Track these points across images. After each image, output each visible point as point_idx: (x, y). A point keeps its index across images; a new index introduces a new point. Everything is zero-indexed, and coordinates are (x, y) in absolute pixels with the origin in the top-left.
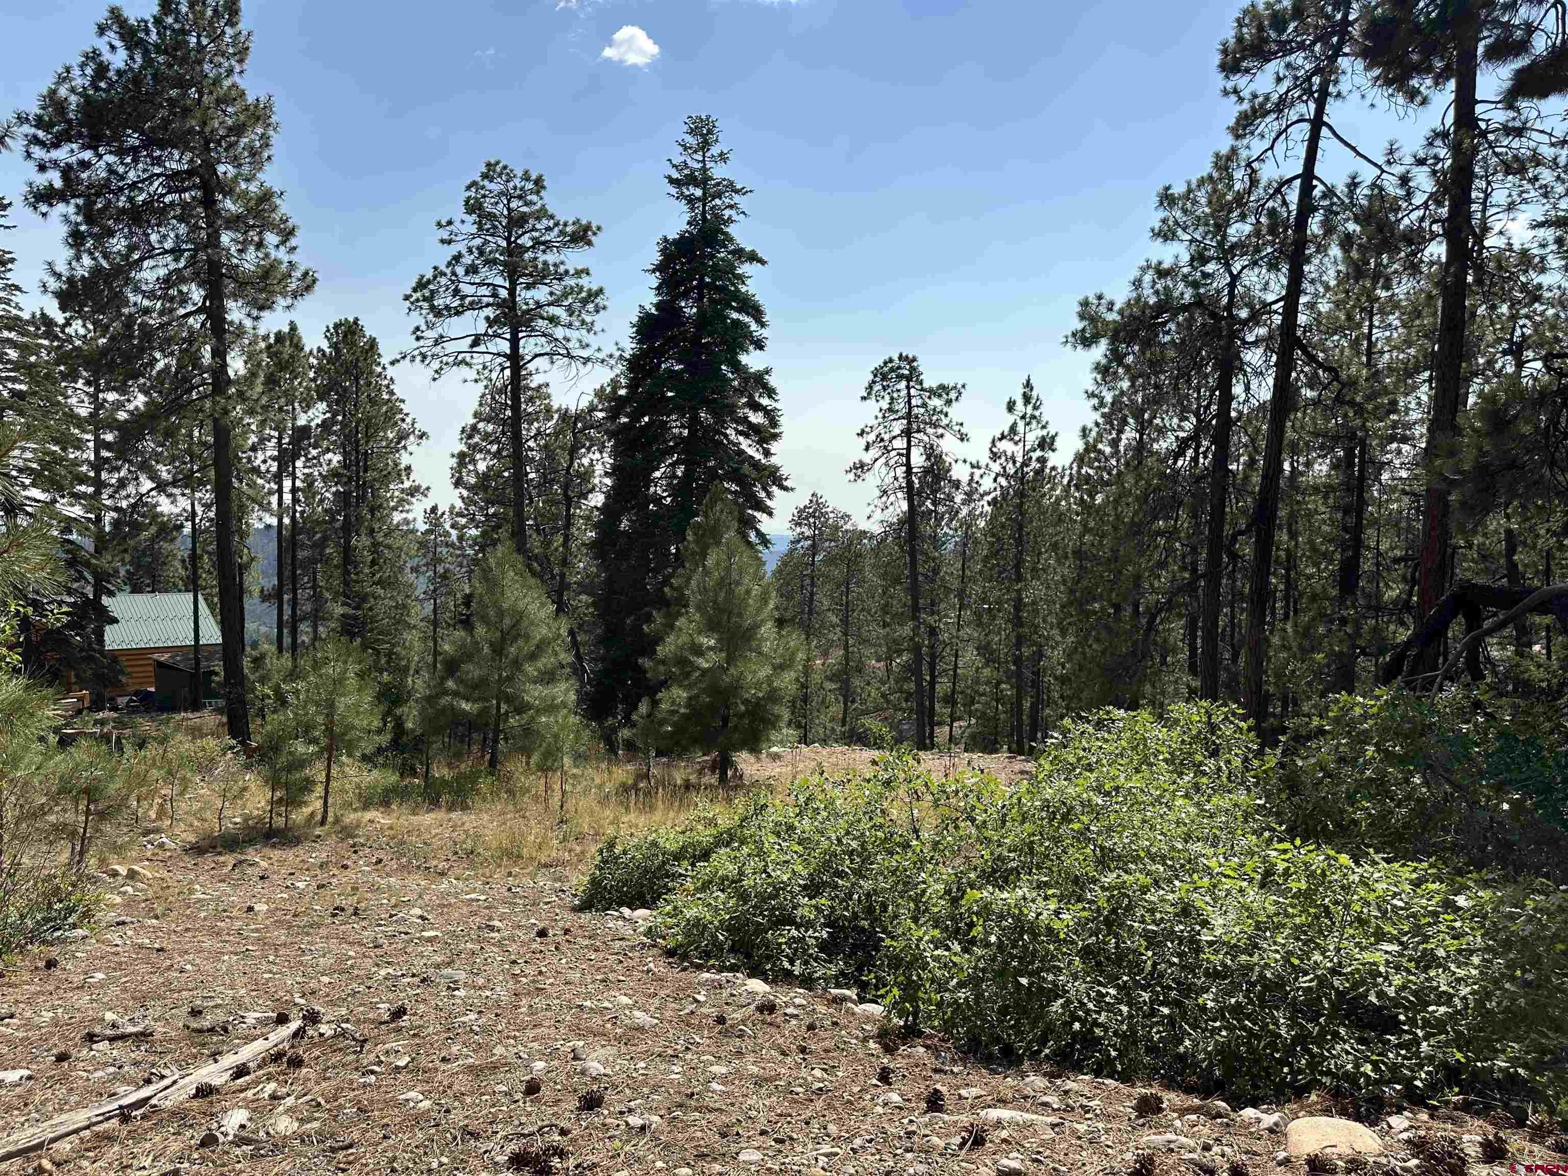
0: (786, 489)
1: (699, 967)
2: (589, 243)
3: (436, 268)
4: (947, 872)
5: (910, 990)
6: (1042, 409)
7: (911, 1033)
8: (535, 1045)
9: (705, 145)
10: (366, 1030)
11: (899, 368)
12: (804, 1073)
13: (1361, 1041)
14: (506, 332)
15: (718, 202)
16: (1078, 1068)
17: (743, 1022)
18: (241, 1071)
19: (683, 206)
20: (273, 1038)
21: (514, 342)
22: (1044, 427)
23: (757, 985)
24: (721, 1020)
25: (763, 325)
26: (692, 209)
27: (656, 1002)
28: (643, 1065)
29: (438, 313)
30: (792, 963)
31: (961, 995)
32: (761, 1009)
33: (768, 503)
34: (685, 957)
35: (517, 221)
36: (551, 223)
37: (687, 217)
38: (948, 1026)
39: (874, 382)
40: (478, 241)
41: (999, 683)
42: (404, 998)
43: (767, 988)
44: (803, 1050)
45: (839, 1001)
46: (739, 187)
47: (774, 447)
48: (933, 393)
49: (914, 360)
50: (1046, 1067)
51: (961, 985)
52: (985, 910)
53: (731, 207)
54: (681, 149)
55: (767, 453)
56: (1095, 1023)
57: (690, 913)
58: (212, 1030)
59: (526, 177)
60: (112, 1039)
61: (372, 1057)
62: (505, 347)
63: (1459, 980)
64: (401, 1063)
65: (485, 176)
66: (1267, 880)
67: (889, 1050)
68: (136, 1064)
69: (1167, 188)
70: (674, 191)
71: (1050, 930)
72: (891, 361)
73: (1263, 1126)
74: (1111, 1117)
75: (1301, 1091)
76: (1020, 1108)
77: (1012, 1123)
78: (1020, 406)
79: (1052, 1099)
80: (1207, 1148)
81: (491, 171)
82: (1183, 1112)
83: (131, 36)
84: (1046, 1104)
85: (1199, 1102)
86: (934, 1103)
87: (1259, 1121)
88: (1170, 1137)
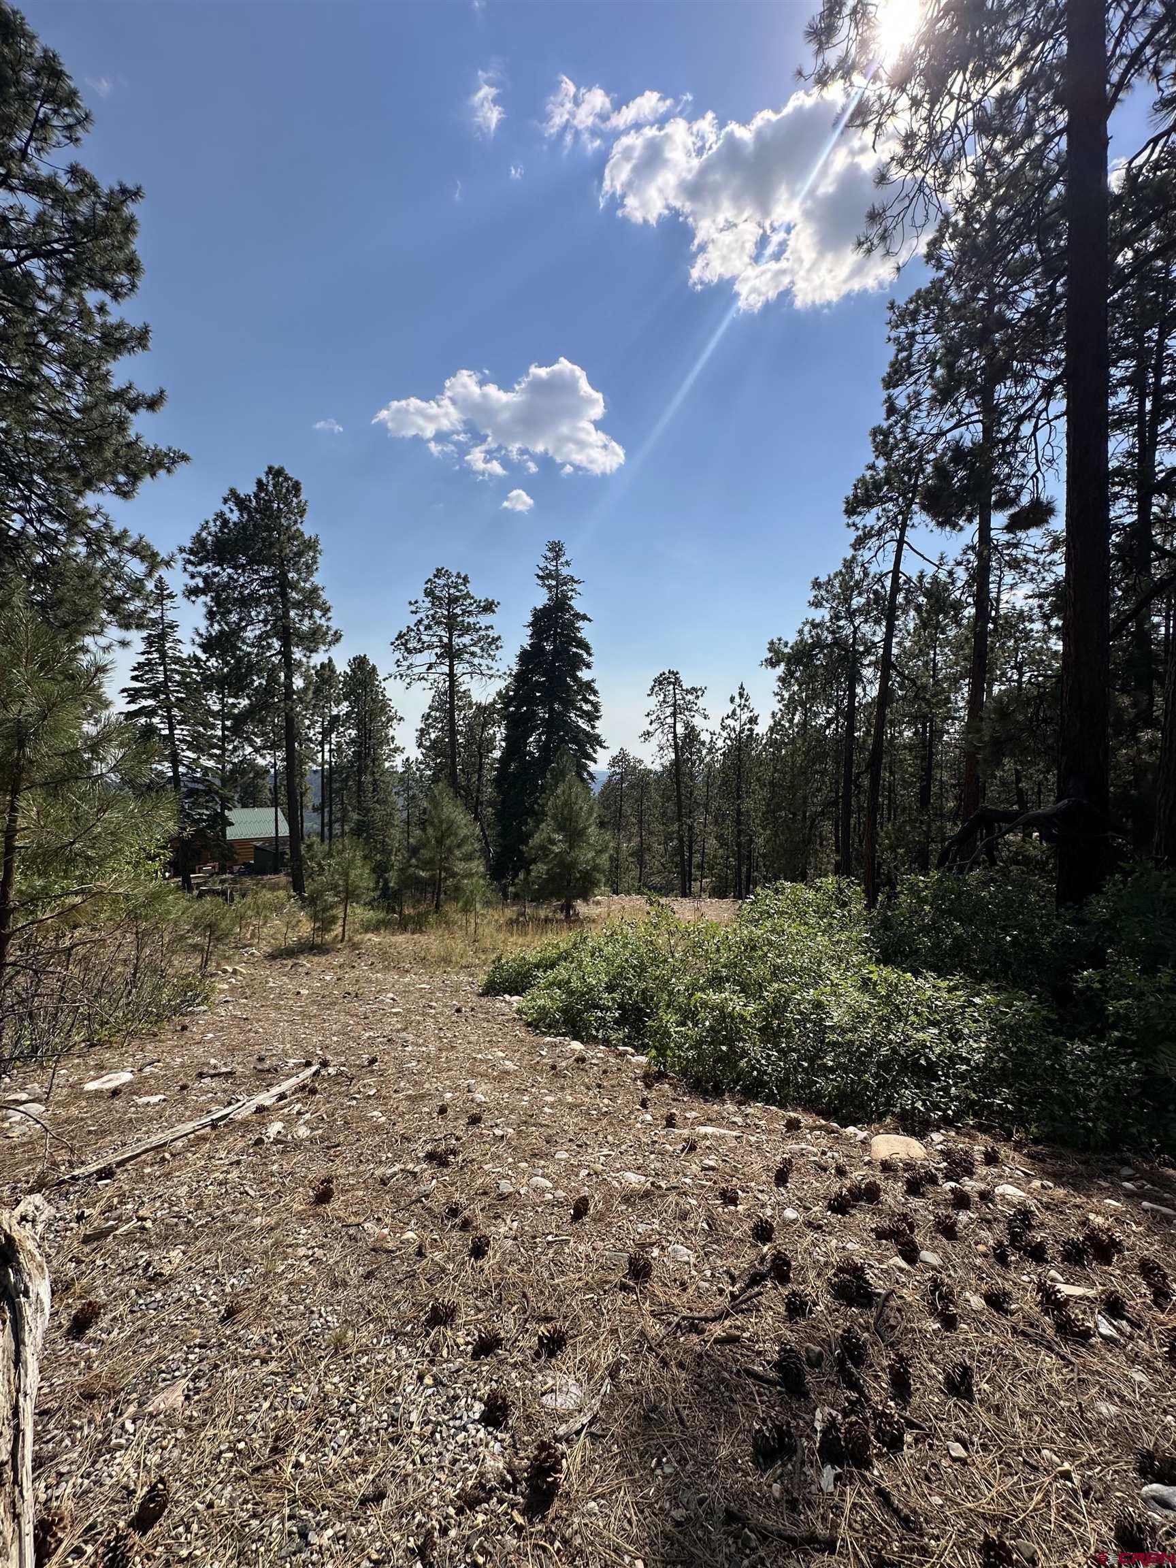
0: (604, 747)
1: (544, 1034)
2: (493, 612)
3: (408, 627)
4: (687, 979)
5: (661, 1050)
6: (750, 701)
7: (661, 1076)
8: (448, 1083)
9: (557, 558)
10: (354, 1070)
11: (669, 678)
12: (598, 1101)
13: (917, 1086)
14: (447, 661)
15: (564, 588)
16: (756, 1098)
17: (566, 1068)
18: (282, 1097)
19: (545, 590)
20: (302, 1076)
21: (451, 667)
22: (751, 711)
23: (577, 1045)
24: (554, 1067)
25: (590, 655)
26: (550, 592)
27: (518, 1055)
28: (506, 1095)
29: (409, 651)
30: (597, 1031)
31: (690, 1054)
32: (577, 1060)
33: (594, 755)
34: (537, 1027)
35: (453, 600)
36: (472, 601)
37: (547, 596)
38: (684, 1072)
39: (654, 686)
40: (432, 612)
41: (728, 857)
42: (375, 1052)
43: (582, 1047)
44: (599, 1086)
45: (623, 1055)
46: (576, 579)
47: (597, 723)
48: (688, 692)
49: (677, 673)
50: (738, 1097)
51: (691, 1048)
52: (704, 1004)
53: (572, 590)
54: (544, 559)
55: (593, 727)
56: (765, 1072)
57: (541, 1002)
58: (268, 1071)
59: (458, 576)
60: (212, 1076)
61: (356, 1089)
62: (446, 669)
63: (974, 1050)
64: (371, 1093)
65: (435, 576)
66: (866, 985)
67: (648, 1086)
68: (225, 1091)
69: (817, 578)
70: (540, 583)
71: (742, 1017)
72: (664, 674)
73: (858, 1139)
74: (771, 1132)
75: (881, 1117)
76: (720, 1126)
77: (713, 1136)
78: (737, 699)
79: (739, 1120)
80: (824, 1153)
81: (439, 573)
82: (812, 1129)
83: (241, 503)
84: (734, 1123)
85: (823, 1122)
86: (670, 1122)
87: (856, 1135)
88: (803, 1146)
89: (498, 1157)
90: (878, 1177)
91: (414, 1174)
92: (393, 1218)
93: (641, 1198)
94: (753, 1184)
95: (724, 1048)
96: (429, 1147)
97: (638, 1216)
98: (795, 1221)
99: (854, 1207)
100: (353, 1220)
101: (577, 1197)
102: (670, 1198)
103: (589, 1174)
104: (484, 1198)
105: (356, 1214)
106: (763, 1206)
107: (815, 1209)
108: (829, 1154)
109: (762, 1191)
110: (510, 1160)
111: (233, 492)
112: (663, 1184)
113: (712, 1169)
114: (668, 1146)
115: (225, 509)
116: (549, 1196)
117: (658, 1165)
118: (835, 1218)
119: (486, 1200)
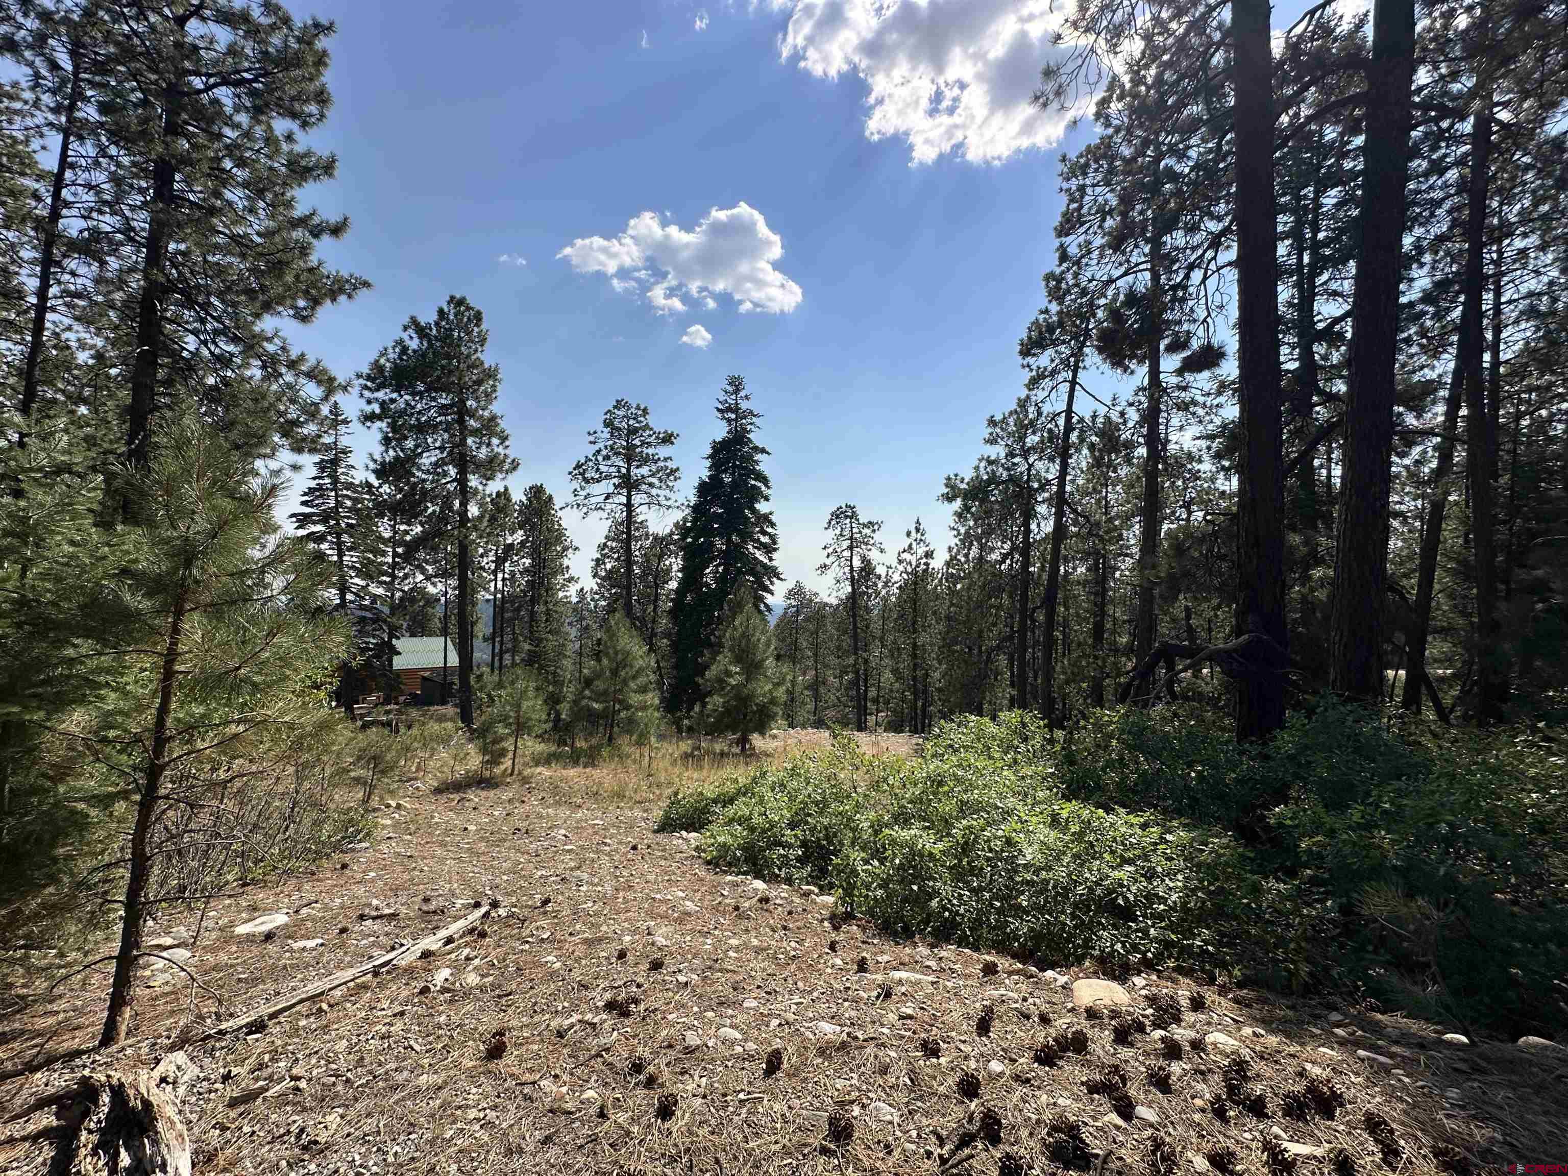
0: (781, 580)
1: (725, 872)
2: (672, 443)
3: (586, 457)
4: (872, 815)
5: (849, 891)
6: (926, 535)
7: (849, 917)
8: (626, 925)
9: (737, 391)
10: (526, 912)
11: (846, 512)
12: (785, 944)
13: (1115, 927)
14: (625, 492)
15: (744, 421)
16: (948, 941)
17: (750, 909)
18: (449, 940)
19: (724, 423)
20: (471, 918)
21: (629, 497)
22: (927, 546)
23: (759, 884)
24: (737, 908)
25: (769, 488)
26: (730, 425)
27: (698, 895)
28: (689, 938)
29: (587, 481)
30: (780, 869)
31: (879, 893)
32: (761, 901)
33: (771, 587)
34: (717, 865)
35: (632, 431)
36: (651, 433)
37: (726, 429)
38: (872, 913)
39: (831, 520)
40: (611, 442)
41: (903, 692)
42: (548, 891)
43: (765, 886)
44: (785, 928)
45: (807, 894)
46: (755, 413)
47: (775, 555)
48: (865, 526)
49: (854, 507)
50: (930, 939)
51: (879, 887)
52: (893, 842)
53: (751, 424)
54: (724, 393)
55: (771, 559)
56: (957, 913)
57: (721, 839)
58: (435, 912)
59: (638, 408)
60: (374, 918)
61: (528, 932)
62: (624, 500)
63: (1170, 889)
64: (545, 936)
65: (615, 407)
66: (1055, 821)
67: (836, 928)
68: (387, 934)
69: (993, 417)
70: (719, 415)
71: (931, 854)
72: (841, 508)
73: (1059, 983)
74: (967, 976)
75: (1080, 960)
76: (913, 970)
77: (908, 981)
78: (913, 533)
79: (932, 963)
80: (1025, 999)
81: (618, 405)
82: (1010, 973)
83: (422, 331)
84: (928, 967)
85: (1020, 966)
86: (862, 966)
87: (1055, 980)
88: (1002, 991)
89: (683, 1006)
90: (1083, 1024)
91: (593, 1025)
92: (572, 1074)
93: (838, 1049)
94: (954, 1034)
95: (915, 888)
96: (608, 996)
97: (836, 1071)
98: (1001, 1074)
99: (1061, 1058)
100: (527, 1077)
101: (769, 1050)
102: (868, 1050)
103: (780, 1025)
104: (670, 1052)
105: (531, 1070)
106: (966, 1058)
107: (1022, 1060)
108: (1030, 1000)
109: (964, 1042)
110: (696, 1009)
111: (414, 321)
112: (860, 1034)
113: (910, 1017)
114: (862, 994)
115: (405, 336)
116: (740, 1049)
117: (853, 1013)
118: (1042, 1071)
119: (672, 1054)
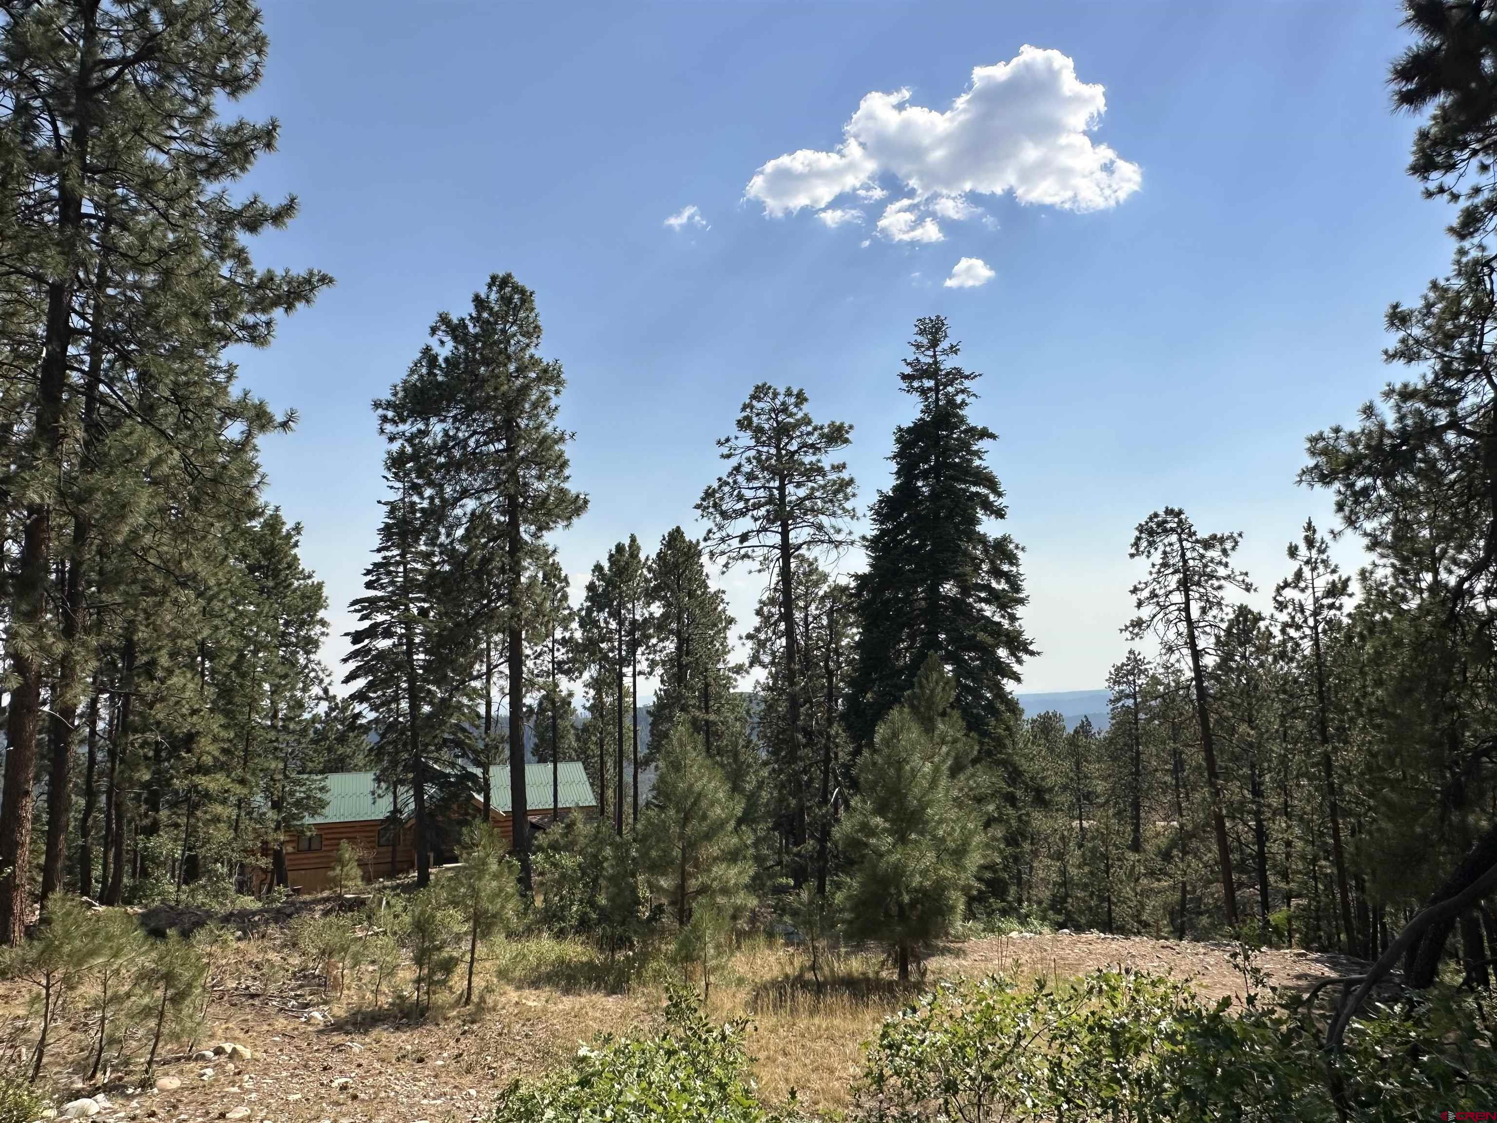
0: (1032, 653)
2: (846, 441)
3: (720, 479)
6: (1329, 552)
9: (934, 344)
11: (1166, 522)
14: (777, 527)
15: (950, 389)
19: (916, 397)
21: (785, 534)
22: (1334, 571)
25: (1000, 495)
26: (927, 399)
29: (724, 515)
33: (1016, 667)
35: (783, 431)
36: (810, 428)
37: (921, 406)
39: (1138, 539)
40: (752, 453)
41: (1314, 861)
46: (967, 373)
47: (1020, 611)
48: (1207, 544)
49: (1180, 512)
53: (963, 391)
54: (913, 349)
55: (1013, 618)
59: (789, 393)
62: (777, 539)
65: (753, 397)
69: (1396, 307)
70: (904, 386)
72: (1156, 515)
78: (1303, 551)
81: (760, 392)
83: (456, 331)
111: (444, 319)
115: (434, 343)
